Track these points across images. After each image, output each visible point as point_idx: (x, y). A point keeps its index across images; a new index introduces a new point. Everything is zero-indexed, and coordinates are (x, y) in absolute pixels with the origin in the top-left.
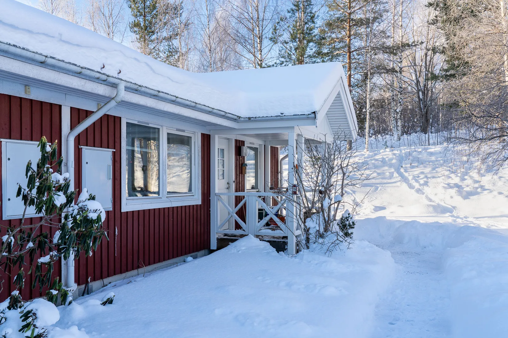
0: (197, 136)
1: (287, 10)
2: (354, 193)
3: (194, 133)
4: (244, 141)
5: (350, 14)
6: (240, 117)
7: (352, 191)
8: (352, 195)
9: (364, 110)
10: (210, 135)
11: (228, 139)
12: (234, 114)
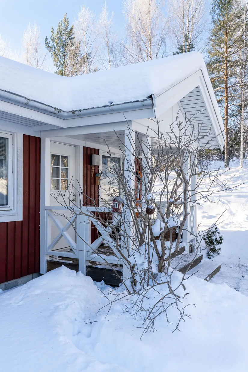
0: (16, 138)
1: (173, 53)
2: (229, 203)
3: (12, 134)
4: (98, 150)
5: (227, 57)
6: (60, 110)
7: (227, 201)
8: (227, 204)
9: (239, 135)
10: (40, 138)
11: (75, 146)
12: (46, 104)
